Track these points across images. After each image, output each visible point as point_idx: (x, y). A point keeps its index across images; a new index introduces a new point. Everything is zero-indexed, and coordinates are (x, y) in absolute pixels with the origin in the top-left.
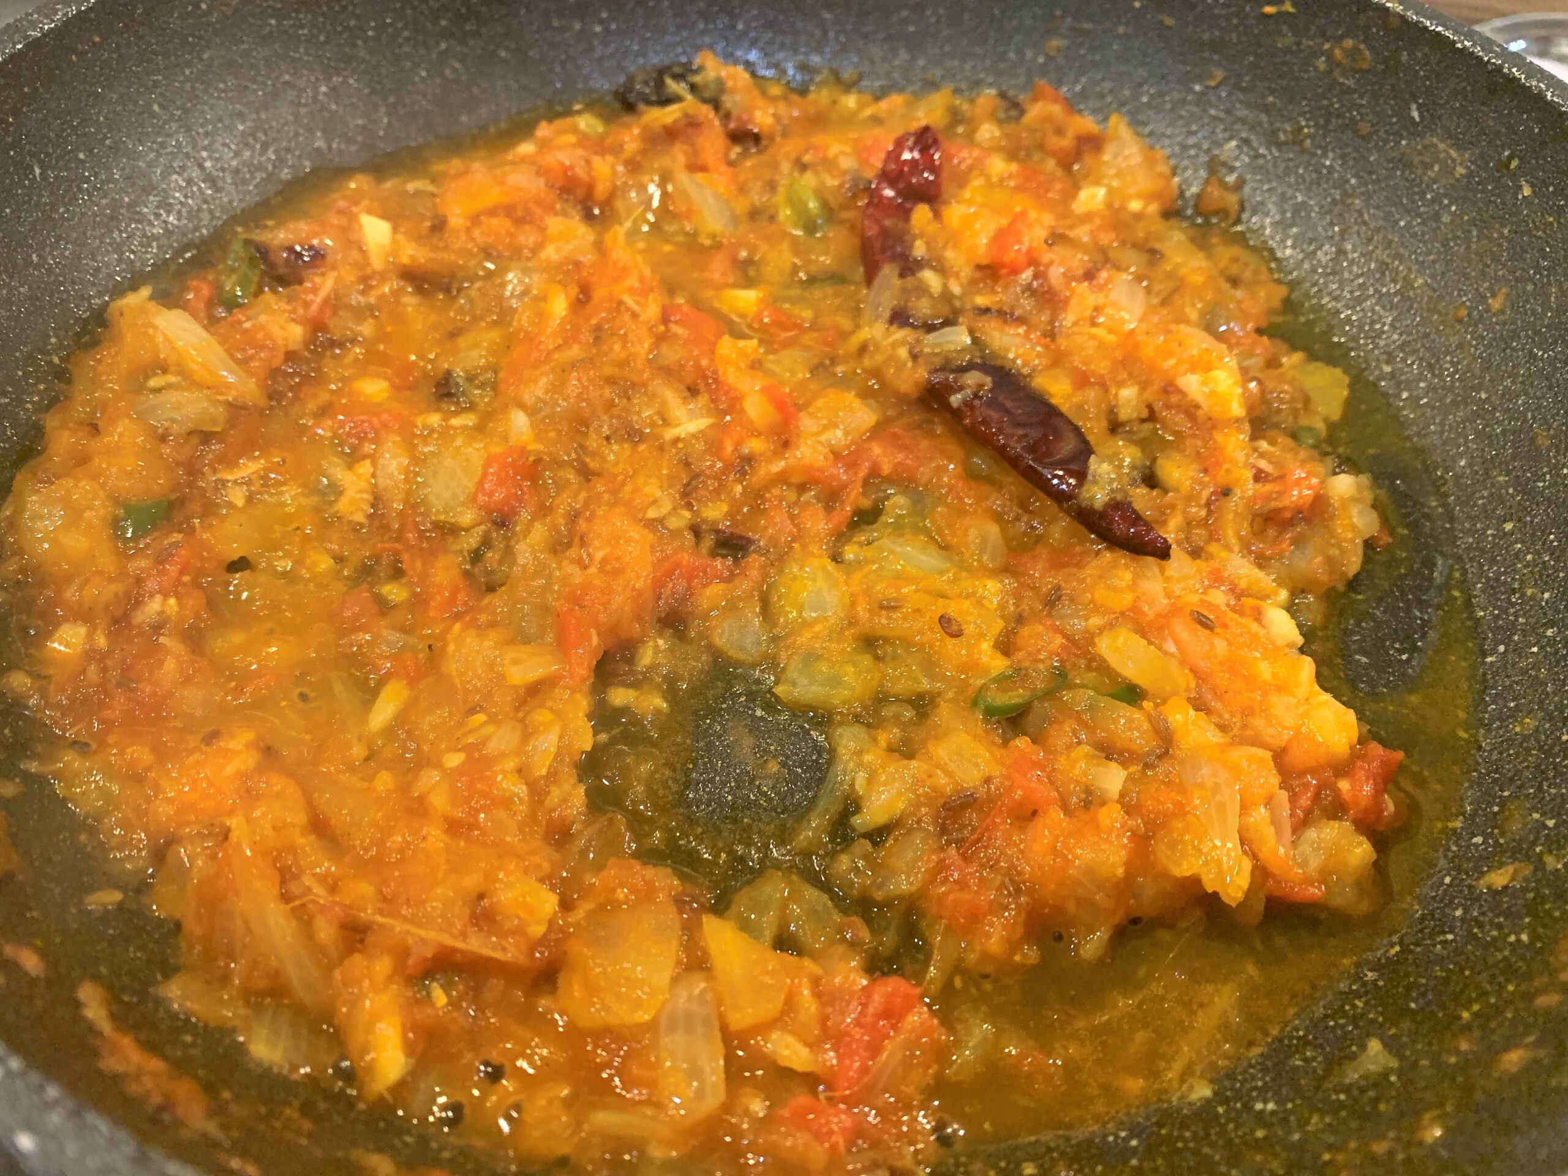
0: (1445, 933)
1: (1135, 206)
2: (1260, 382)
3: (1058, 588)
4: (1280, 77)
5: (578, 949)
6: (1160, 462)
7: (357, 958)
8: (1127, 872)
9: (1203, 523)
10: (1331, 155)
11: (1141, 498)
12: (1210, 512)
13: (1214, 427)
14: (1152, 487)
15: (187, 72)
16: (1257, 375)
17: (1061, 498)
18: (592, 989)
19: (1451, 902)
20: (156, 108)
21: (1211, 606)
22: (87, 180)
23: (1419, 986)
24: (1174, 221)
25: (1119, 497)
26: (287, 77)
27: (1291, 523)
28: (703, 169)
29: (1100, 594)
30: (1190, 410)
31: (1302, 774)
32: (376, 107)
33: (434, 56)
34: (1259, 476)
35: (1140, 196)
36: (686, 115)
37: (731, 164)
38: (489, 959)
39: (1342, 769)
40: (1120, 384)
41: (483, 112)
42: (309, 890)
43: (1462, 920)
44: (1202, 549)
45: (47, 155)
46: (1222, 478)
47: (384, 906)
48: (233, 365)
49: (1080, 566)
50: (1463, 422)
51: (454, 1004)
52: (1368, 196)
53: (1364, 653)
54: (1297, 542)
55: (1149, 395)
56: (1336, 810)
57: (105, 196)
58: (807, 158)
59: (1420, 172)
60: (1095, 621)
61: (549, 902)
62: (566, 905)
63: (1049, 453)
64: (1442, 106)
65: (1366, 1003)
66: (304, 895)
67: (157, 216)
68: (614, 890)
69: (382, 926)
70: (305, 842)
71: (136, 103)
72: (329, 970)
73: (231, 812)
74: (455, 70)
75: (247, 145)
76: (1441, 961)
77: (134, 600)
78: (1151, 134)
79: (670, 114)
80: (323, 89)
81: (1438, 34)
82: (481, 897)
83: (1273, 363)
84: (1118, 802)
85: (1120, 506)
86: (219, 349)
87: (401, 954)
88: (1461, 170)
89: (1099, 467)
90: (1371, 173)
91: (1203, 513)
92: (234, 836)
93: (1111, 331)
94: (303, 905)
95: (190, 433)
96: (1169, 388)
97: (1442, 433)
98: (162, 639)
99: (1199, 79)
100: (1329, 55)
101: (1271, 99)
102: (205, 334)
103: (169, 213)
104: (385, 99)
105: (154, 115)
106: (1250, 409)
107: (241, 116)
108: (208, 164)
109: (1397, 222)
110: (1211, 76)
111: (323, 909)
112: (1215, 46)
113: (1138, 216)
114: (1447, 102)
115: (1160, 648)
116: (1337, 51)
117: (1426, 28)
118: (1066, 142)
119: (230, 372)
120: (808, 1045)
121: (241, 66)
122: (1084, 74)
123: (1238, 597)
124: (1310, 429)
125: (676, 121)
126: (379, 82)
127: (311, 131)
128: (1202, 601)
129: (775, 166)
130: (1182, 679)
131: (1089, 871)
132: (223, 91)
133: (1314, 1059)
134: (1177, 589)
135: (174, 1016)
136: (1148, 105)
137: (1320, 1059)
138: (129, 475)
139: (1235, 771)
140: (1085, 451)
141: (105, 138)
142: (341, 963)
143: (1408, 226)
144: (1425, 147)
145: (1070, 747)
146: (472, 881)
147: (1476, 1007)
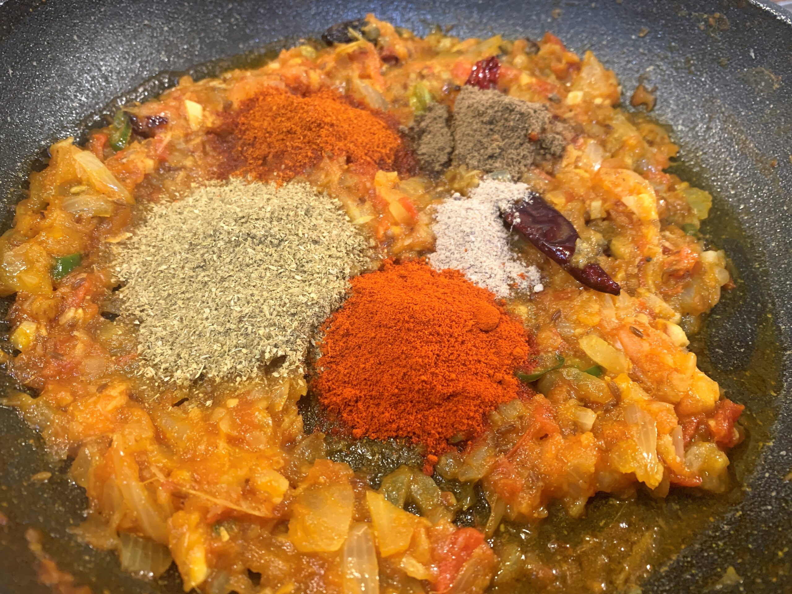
0: (765, 505)
1: (598, 101)
2: (665, 200)
3: (559, 311)
4: (679, 32)
5: (299, 509)
6: (614, 242)
7: (181, 513)
8: (596, 469)
9: (636, 276)
10: (705, 75)
11: (604, 262)
12: (639, 270)
13: (642, 224)
14: (609, 256)
15: (93, 18)
16: (664, 195)
17: (561, 262)
18: (306, 531)
19: (769, 487)
20: (75, 38)
21: (641, 324)
22: (38, 77)
23: (753, 535)
24: (618, 110)
25: (593, 262)
26: (146, 22)
27: (683, 277)
28: (369, 77)
29: (583, 316)
30: (630, 215)
31: (689, 415)
32: (194, 39)
33: (226, 11)
34: (666, 251)
35: (601, 96)
36: (360, 48)
37: (383, 74)
38: (250, 515)
39: (711, 413)
40: (592, 200)
41: (251, 42)
42: (154, 475)
43: (776, 498)
44: (635, 290)
45: (16, 63)
46: (646, 252)
47: (194, 484)
48: (116, 181)
49: (570, 299)
50: (774, 222)
51: (233, 539)
52: (724, 98)
53: (720, 348)
54: (686, 287)
55: (607, 206)
56: (708, 436)
57: (47, 86)
58: (425, 72)
59: (754, 86)
60: (579, 331)
61: (284, 484)
62: (293, 486)
63: (555, 237)
64: (768, 51)
65: (725, 544)
66: (151, 477)
67: (76, 96)
68: (318, 478)
69: (194, 495)
70: (153, 449)
71: (64, 35)
72: (165, 519)
73: (113, 431)
74: (237, 19)
75: (125, 58)
76: (765, 521)
77: (60, 311)
78: (607, 62)
79: (351, 47)
80: (166, 29)
81: (768, 12)
82: (247, 481)
83: (671, 189)
84: (592, 431)
85: (593, 267)
86: (109, 173)
87: (205, 511)
88: (776, 86)
89: (582, 245)
90: (726, 86)
91: (636, 271)
92: (115, 444)
93: (586, 171)
94: (151, 483)
95: (92, 218)
96: (618, 203)
97: (762, 227)
98: (75, 333)
99: (634, 31)
100: (706, 21)
101: (673, 44)
102: (101, 165)
103: (82, 94)
104: (199, 34)
105: (74, 41)
106: (660, 214)
107: (121, 42)
108: (103, 68)
109: (740, 112)
110: (641, 31)
111: (162, 485)
112: (644, 15)
113: (599, 107)
114: (770, 49)
115: (613, 346)
116: (711, 19)
117: (761, 8)
118: (562, 66)
119: (115, 185)
120: (424, 564)
121: (122, 15)
122: (573, 28)
123: (654, 318)
124: (692, 225)
125: (354, 51)
126: (196, 25)
127: (159, 52)
128: (635, 321)
129: (408, 76)
130: (626, 363)
131: (576, 469)
132: (112, 29)
133: (697, 575)
134: (622, 314)
135: (79, 545)
136: (606, 46)
137: (700, 575)
138: (58, 242)
139: (655, 415)
140: (574, 236)
141: (48, 54)
142: (172, 515)
143: (746, 115)
144: (757, 73)
145: (565, 400)
146: (242, 473)
147: (786, 549)
